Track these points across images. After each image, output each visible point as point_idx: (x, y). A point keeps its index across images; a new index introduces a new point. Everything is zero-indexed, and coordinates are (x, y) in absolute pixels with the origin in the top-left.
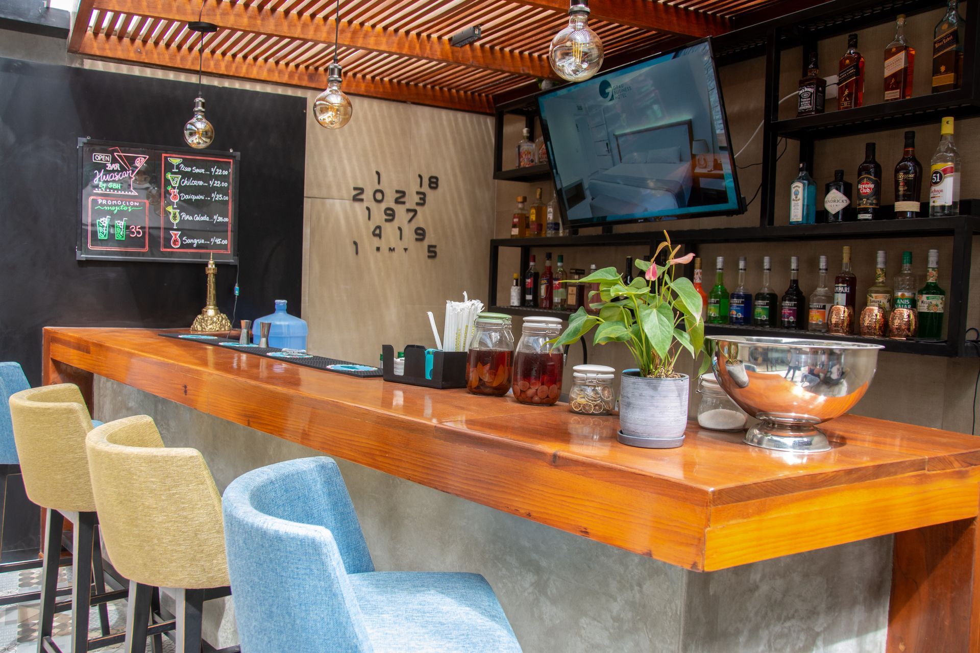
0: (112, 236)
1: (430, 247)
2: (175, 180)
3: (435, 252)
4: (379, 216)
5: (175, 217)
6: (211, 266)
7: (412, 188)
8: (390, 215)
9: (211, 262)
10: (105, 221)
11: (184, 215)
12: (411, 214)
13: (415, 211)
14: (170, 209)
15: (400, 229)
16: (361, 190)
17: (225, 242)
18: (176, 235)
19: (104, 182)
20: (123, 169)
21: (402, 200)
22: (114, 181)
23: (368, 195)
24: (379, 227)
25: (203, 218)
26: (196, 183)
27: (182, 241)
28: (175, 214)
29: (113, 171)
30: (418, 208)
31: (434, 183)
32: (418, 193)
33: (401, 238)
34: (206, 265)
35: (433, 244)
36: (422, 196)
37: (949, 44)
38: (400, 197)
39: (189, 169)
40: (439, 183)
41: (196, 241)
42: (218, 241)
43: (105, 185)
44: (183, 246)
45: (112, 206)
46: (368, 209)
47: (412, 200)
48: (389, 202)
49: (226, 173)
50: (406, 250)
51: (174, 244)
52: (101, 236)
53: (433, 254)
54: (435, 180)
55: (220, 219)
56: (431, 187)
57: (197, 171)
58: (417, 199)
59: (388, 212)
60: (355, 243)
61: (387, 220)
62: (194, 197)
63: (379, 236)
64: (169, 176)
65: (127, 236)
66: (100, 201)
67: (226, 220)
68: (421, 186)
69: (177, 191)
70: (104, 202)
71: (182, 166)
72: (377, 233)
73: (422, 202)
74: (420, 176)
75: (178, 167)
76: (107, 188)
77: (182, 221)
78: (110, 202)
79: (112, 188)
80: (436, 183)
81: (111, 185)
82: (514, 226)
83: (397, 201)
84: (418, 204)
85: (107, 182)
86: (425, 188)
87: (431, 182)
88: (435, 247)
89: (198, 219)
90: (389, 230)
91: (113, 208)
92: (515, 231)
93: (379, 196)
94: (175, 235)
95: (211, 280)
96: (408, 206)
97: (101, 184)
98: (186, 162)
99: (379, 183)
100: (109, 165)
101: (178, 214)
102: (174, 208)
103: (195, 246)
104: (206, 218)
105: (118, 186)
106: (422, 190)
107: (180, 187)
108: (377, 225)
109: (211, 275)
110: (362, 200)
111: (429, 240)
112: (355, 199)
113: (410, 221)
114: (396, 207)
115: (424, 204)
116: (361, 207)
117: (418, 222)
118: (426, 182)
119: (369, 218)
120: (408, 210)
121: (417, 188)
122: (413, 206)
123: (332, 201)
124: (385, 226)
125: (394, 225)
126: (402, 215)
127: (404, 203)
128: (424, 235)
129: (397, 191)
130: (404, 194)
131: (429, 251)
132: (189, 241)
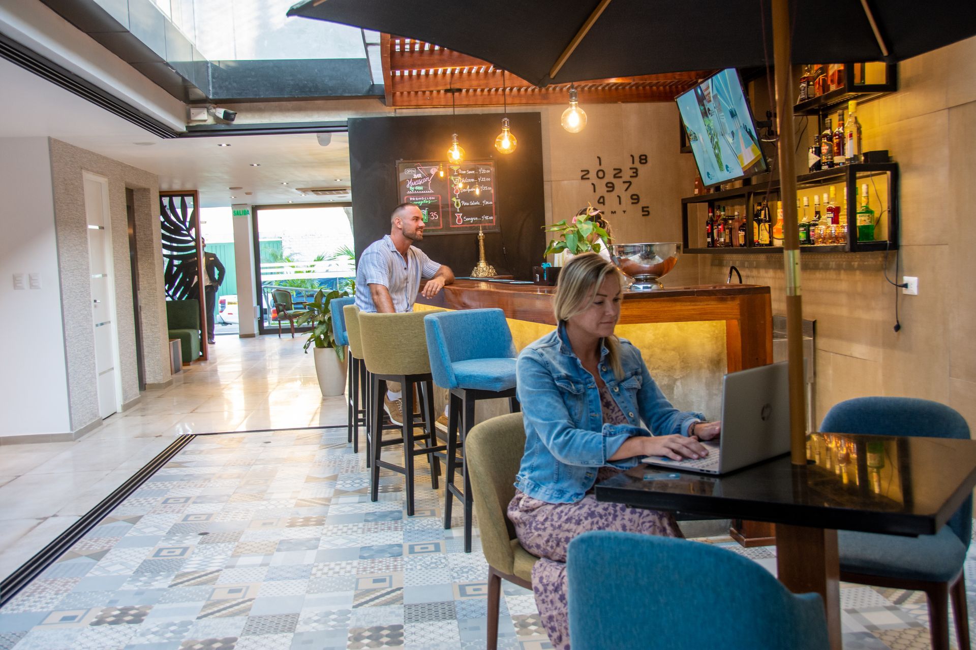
1: (643, 208)
2: (456, 180)
3: (648, 211)
4: (602, 190)
5: (458, 204)
6: (481, 234)
7: (626, 166)
8: (611, 187)
9: (481, 232)
11: (463, 203)
12: (627, 185)
13: (630, 183)
14: (454, 199)
15: (619, 196)
16: (588, 172)
17: (491, 218)
18: (459, 216)
19: (413, 186)
20: (423, 177)
21: (619, 175)
22: (418, 185)
23: (593, 175)
24: (603, 197)
25: (475, 204)
26: (469, 181)
27: (463, 219)
28: (457, 202)
29: (418, 179)
30: (632, 180)
31: (643, 159)
32: (631, 169)
33: (620, 204)
34: (478, 234)
35: (646, 205)
36: (635, 171)
38: (618, 173)
39: (464, 172)
40: (648, 159)
41: (472, 219)
42: (487, 218)
43: (413, 188)
44: (464, 223)
45: (418, 201)
46: (593, 184)
47: (627, 174)
48: (609, 178)
49: (488, 172)
50: (624, 212)
51: (459, 222)
53: (647, 213)
54: (644, 157)
55: (487, 203)
56: (641, 163)
57: (470, 172)
58: (631, 173)
59: (609, 185)
61: (608, 191)
62: (469, 190)
63: (603, 203)
64: (452, 178)
65: (429, 219)
66: (411, 199)
67: (491, 203)
68: (633, 163)
69: (458, 187)
70: (414, 199)
71: (460, 170)
72: (602, 201)
73: (635, 175)
74: (632, 156)
75: (457, 171)
76: (415, 190)
77: (462, 207)
78: (417, 199)
79: (418, 190)
80: (646, 159)
81: (417, 188)
83: (615, 176)
84: (631, 177)
85: (414, 186)
86: (637, 164)
87: (641, 159)
88: (648, 207)
89: (472, 204)
90: (611, 199)
91: (419, 203)
93: (601, 174)
95: (481, 243)
96: (624, 179)
97: (412, 188)
98: (462, 168)
99: (600, 164)
100: (415, 175)
101: (459, 202)
102: (457, 199)
103: (472, 222)
104: (477, 203)
105: (421, 188)
106: (634, 166)
108: (601, 195)
109: (482, 241)
110: (588, 179)
111: (643, 203)
112: (582, 178)
113: (626, 190)
114: (615, 181)
115: (636, 176)
116: (587, 184)
117: (632, 190)
118: (637, 159)
119: (595, 191)
120: (624, 182)
121: (631, 165)
122: (629, 179)
123: (566, 182)
124: (607, 195)
125: (614, 194)
126: (619, 185)
127: (621, 177)
128: (638, 199)
129: (615, 169)
130: (620, 170)
131: (643, 211)
132: (468, 219)
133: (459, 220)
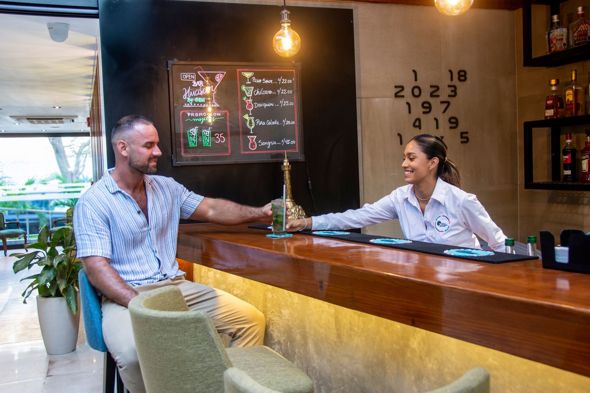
0: (200, 145)
1: (462, 133)
2: (249, 91)
3: (467, 138)
4: (417, 111)
5: (251, 124)
6: (286, 163)
7: (444, 83)
8: (427, 107)
9: (286, 160)
10: (194, 131)
11: (258, 121)
12: (445, 105)
13: (448, 103)
14: (246, 117)
15: (436, 119)
16: (402, 88)
17: (293, 142)
18: (252, 139)
19: (191, 97)
20: (205, 86)
21: (436, 94)
22: (199, 96)
23: (407, 92)
24: (419, 120)
25: (274, 123)
26: (266, 92)
27: (258, 144)
28: (250, 121)
29: (198, 87)
30: (451, 100)
31: (463, 76)
32: (449, 86)
33: (437, 127)
34: (282, 163)
35: (465, 131)
36: (453, 89)
38: (435, 90)
39: (260, 81)
40: (467, 76)
41: (269, 143)
42: (287, 142)
43: (192, 100)
44: (259, 148)
45: (198, 117)
46: (408, 103)
47: (444, 94)
48: (425, 97)
49: (290, 81)
51: (252, 147)
52: (191, 145)
53: (465, 140)
54: (462, 73)
55: (288, 122)
56: (460, 80)
57: (267, 82)
58: (449, 91)
59: (426, 105)
60: (399, 135)
61: (424, 113)
62: (265, 105)
63: (419, 127)
64: (244, 88)
65: (213, 143)
66: (189, 114)
67: (293, 123)
68: (452, 79)
69: (250, 100)
70: (193, 115)
71: (254, 78)
72: (417, 124)
73: (453, 94)
74: (450, 71)
75: (250, 79)
76: (194, 102)
77: (257, 126)
78: (197, 115)
79: (198, 103)
80: (465, 76)
81: (197, 100)
82: (548, 107)
83: (432, 95)
84: (449, 96)
85: (194, 97)
86: (456, 82)
87: (460, 76)
88: (467, 133)
89: (270, 123)
90: (428, 121)
91: (200, 120)
92: (550, 113)
93: (416, 92)
95: (287, 176)
96: (442, 98)
97: (189, 100)
98: (257, 76)
99: (416, 80)
100: (194, 82)
101: (253, 121)
102: (249, 116)
103: (269, 147)
104: (276, 123)
106: (453, 83)
107: (253, 97)
108: (416, 117)
109: (287, 172)
110: (403, 96)
111: (462, 127)
112: (396, 95)
113: (444, 112)
114: (432, 101)
115: (455, 95)
116: (402, 103)
117: (451, 112)
118: (455, 76)
119: (410, 112)
120: (442, 102)
121: (448, 82)
122: (446, 98)
123: (377, 100)
124: (423, 118)
125: (431, 116)
126: (437, 107)
127: (438, 96)
128: (457, 123)
129: (431, 86)
130: (438, 88)
131: (462, 137)
132: (264, 144)
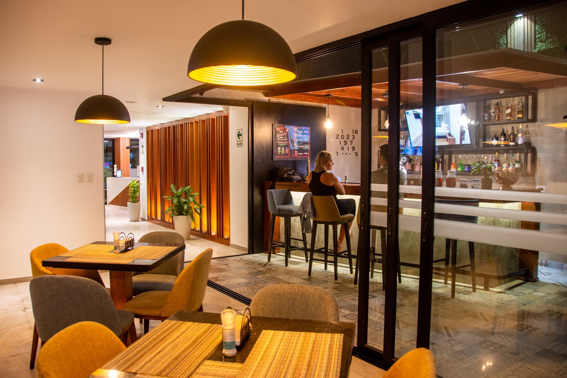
0: (281, 154)
1: (356, 153)
4: (343, 144)
6: (309, 161)
7: (351, 134)
8: (346, 143)
10: (279, 149)
11: (298, 146)
12: (351, 142)
15: (348, 147)
16: (338, 135)
17: (308, 154)
20: (283, 132)
22: (281, 136)
23: (340, 137)
24: (343, 147)
26: (300, 136)
29: (281, 133)
33: (348, 150)
36: (353, 136)
37: (521, 108)
39: (299, 132)
41: (301, 154)
42: (306, 153)
46: (340, 141)
47: (351, 138)
48: (345, 139)
49: (308, 132)
50: (350, 154)
52: (278, 153)
55: (307, 147)
57: (301, 132)
59: (345, 142)
60: (337, 152)
61: (345, 145)
62: (300, 140)
64: (294, 134)
65: (285, 153)
66: (278, 143)
72: (343, 149)
73: (353, 138)
74: (353, 130)
75: (296, 131)
77: (297, 148)
78: (280, 143)
80: (357, 132)
83: (347, 139)
85: (280, 137)
87: (356, 132)
89: (301, 147)
90: (346, 147)
91: (281, 145)
93: (343, 137)
94: (296, 152)
96: (350, 140)
97: (278, 137)
99: (342, 133)
100: (280, 131)
101: (296, 146)
102: (295, 144)
104: (303, 147)
105: (282, 138)
106: (353, 134)
107: (297, 137)
110: (338, 138)
111: (356, 150)
112: (336, 138)
114: (347, 140)
116: (338, 140)
117: (352, 145)
118: (354, 132)
119: (340, 144)
122: (352, 140)
123: (331, 139)
124: (344, 146)
126: (349, 143)
128: (354, 149)
129: (347, 135)
130: (349, 136)
131: (356, 154)
132: (299, 154)
133: (296, 154)
